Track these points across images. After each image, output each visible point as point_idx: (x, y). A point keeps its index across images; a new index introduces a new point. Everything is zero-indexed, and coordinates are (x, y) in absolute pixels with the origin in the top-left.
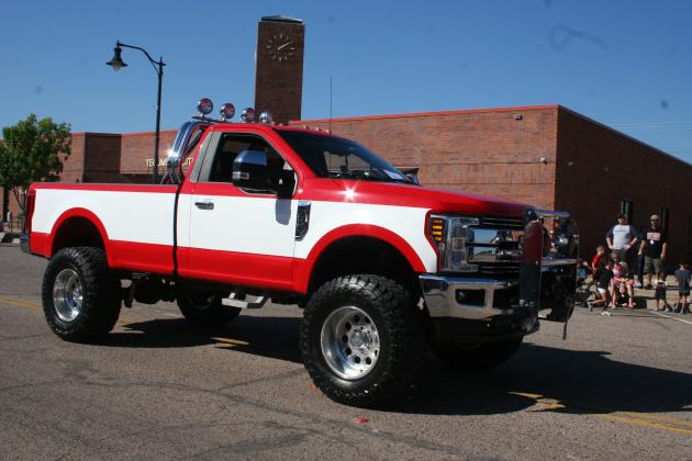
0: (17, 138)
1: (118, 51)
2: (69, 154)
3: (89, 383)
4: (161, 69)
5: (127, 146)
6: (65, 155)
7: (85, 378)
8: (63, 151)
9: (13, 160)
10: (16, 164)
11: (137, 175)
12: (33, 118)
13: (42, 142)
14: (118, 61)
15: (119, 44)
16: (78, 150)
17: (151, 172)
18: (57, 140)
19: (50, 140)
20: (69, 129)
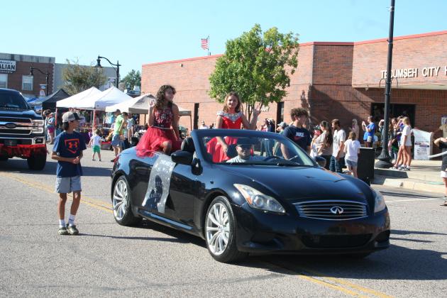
0: (241, 50)
2: (296, 66)
5: (359, 56)
6: (292, 67)
8: (290, 64)
9: (236, 74)
10: (240, 79)
11: (371, 89)
12: (257, 29)
13: (268, 54)
16: (306, 61)
17: (383, 85)
18: (283, 51)
19: (276, 52)
20: (297, 39)
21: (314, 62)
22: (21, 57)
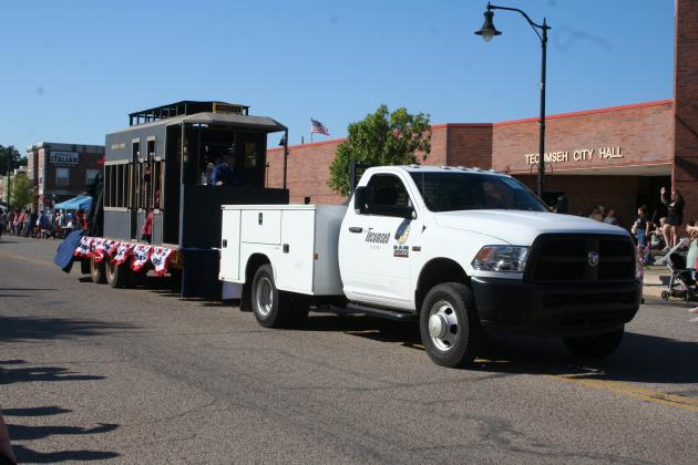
0: (365, 135)
1: (489, 16)
2: (428, 152)
3: (516, 450)
4: (545, 34)
5: (500, 138)
6: (424, 153)
7: (508, 442)
8: (421, 149)
12: (384, 110)
13: (396, 139)
14: (489, 29)
15: (490, 7)
16: (439, 144)
17: (535, 171)
18: (414, 135)
19: (405, 135)
20: (428, 121)
21: (448, 146)
22: (84, 147)
